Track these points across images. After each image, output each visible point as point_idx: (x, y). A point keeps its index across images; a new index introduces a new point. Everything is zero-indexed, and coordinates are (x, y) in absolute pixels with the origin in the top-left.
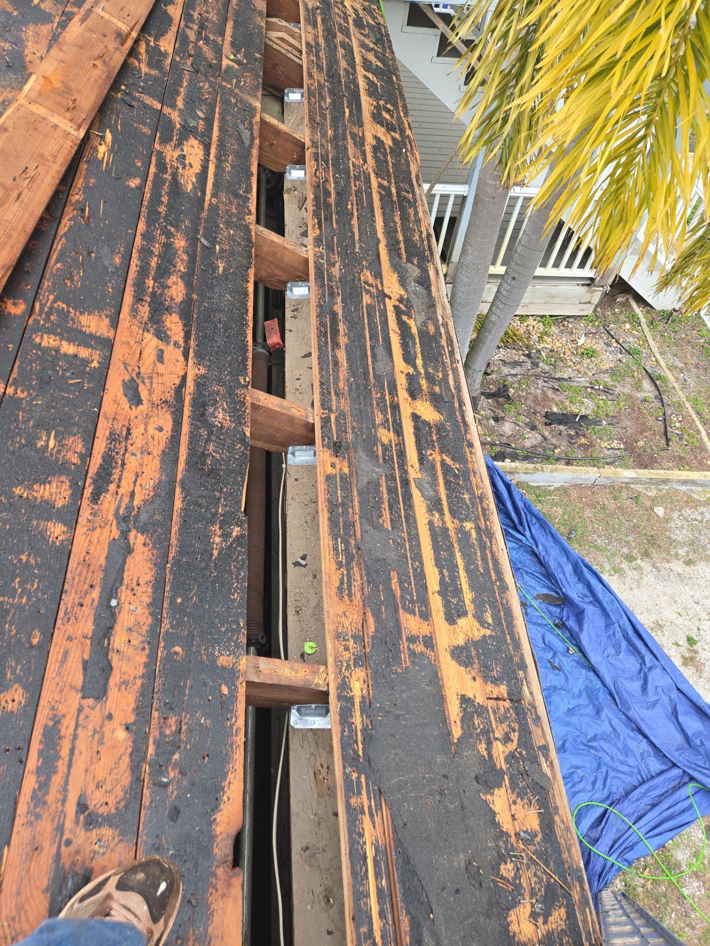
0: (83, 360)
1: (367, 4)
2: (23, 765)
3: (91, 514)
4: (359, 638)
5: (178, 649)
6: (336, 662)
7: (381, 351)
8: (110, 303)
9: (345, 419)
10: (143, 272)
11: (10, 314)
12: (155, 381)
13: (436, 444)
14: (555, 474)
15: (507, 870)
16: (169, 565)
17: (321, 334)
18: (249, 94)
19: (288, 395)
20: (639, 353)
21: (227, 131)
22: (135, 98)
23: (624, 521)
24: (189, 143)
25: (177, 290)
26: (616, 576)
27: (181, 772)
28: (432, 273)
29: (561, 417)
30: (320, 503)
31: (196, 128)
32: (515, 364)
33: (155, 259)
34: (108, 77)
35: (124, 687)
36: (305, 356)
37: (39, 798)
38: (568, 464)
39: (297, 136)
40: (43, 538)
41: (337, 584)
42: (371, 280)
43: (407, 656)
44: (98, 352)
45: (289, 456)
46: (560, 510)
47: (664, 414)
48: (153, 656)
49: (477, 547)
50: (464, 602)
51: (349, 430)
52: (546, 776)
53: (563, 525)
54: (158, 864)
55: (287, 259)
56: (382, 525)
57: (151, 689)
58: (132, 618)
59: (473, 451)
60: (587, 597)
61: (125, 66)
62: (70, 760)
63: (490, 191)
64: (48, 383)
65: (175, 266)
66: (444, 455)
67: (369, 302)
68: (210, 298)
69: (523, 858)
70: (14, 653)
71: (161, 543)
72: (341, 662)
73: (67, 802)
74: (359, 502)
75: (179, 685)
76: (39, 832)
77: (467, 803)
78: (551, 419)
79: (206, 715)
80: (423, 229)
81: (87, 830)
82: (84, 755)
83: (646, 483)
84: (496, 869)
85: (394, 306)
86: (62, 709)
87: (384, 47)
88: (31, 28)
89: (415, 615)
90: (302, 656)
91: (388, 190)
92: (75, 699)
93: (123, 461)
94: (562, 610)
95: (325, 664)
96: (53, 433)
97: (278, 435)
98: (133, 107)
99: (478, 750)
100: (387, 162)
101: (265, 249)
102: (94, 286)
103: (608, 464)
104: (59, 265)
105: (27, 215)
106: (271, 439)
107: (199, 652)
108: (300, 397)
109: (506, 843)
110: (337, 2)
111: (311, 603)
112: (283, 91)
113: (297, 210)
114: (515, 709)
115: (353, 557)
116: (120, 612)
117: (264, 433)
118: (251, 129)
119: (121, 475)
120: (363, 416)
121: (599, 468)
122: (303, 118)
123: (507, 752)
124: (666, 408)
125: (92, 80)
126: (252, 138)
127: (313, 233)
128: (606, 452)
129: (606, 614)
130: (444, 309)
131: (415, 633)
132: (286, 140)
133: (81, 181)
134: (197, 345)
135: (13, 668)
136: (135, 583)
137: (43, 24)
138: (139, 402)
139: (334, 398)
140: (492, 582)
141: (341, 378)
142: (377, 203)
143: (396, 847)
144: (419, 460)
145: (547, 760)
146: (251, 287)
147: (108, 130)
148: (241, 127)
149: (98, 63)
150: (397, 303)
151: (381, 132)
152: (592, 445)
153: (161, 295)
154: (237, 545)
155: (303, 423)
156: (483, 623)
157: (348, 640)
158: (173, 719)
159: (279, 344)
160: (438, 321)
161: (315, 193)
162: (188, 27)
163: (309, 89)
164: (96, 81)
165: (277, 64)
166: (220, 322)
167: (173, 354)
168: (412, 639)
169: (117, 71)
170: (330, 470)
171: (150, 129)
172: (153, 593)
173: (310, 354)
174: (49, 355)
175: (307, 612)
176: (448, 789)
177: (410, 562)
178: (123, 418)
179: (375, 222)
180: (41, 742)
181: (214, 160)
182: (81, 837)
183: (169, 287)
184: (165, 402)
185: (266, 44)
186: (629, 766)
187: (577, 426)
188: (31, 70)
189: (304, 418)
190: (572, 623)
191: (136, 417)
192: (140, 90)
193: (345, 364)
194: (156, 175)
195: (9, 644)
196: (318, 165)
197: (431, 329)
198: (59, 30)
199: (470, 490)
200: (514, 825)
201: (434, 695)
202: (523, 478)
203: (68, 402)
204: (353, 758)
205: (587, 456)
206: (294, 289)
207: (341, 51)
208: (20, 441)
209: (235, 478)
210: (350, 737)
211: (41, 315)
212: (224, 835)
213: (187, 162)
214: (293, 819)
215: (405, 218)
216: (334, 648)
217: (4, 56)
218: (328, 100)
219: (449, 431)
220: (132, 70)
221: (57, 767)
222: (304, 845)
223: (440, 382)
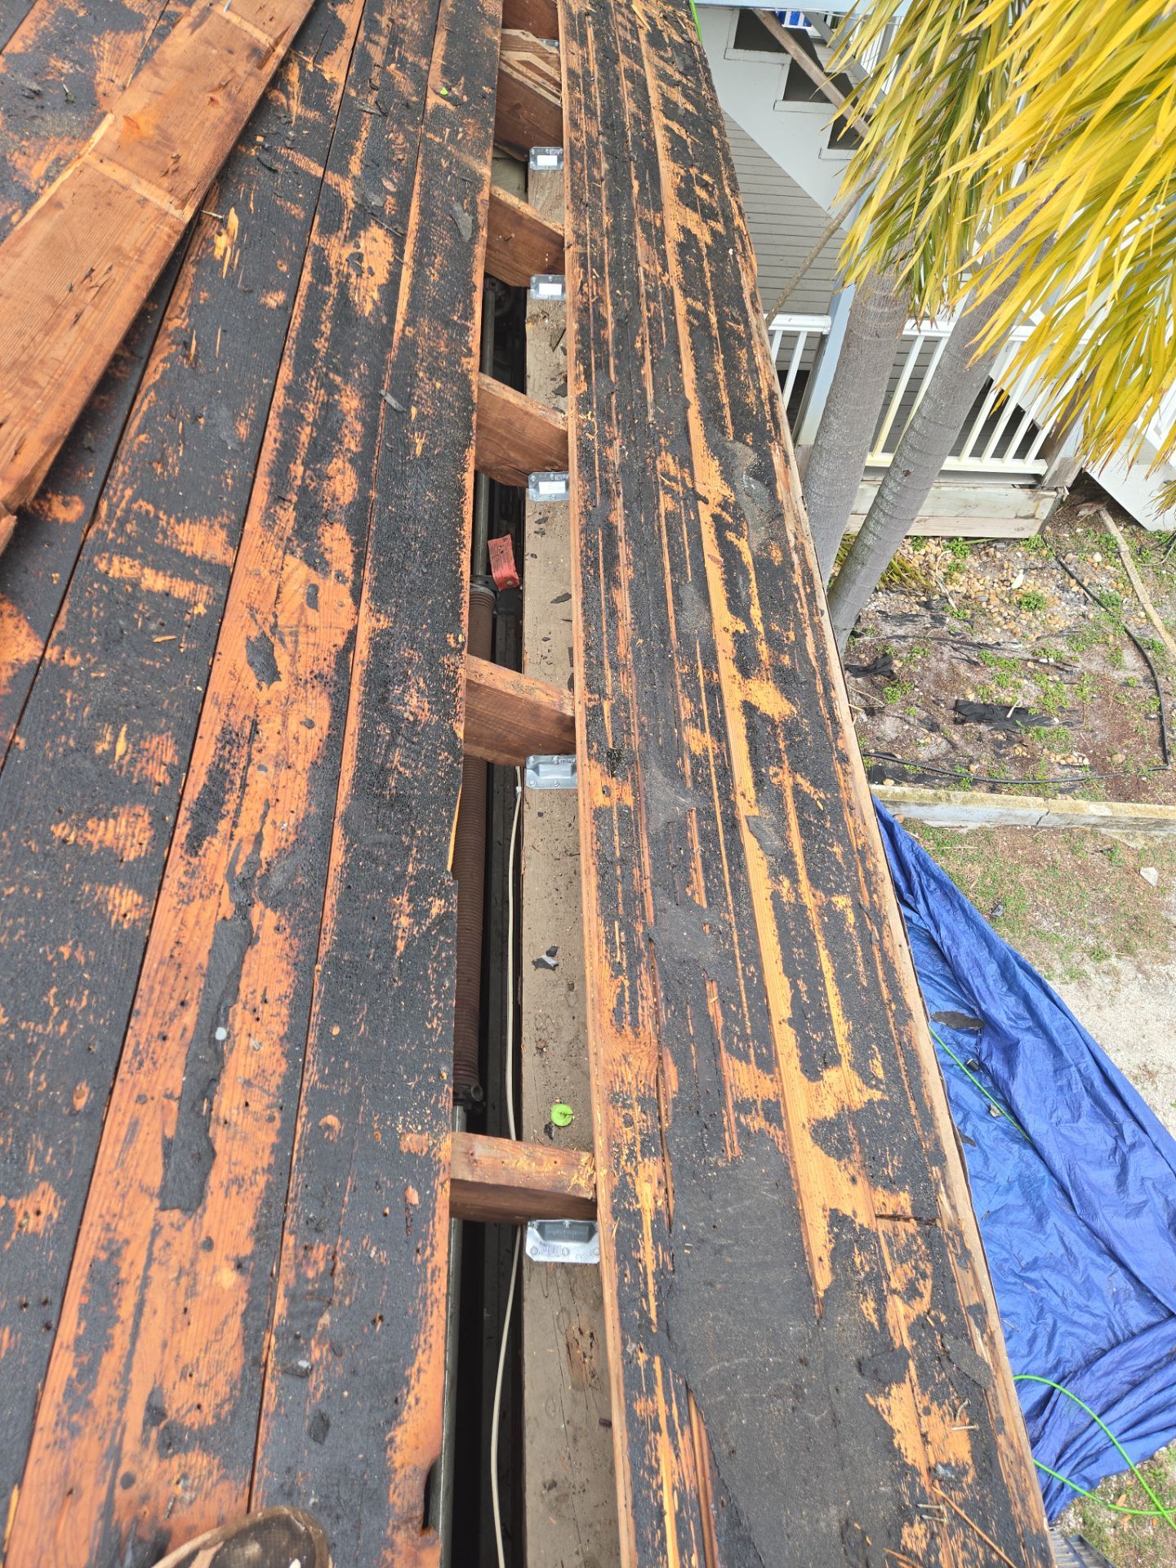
0: (179, 601)
1: (670, 8)
2: (52, 1333)
3: (186, 873)
4: (650, 1104)
5: (331, 1119)
6: (609, 1146)
7: (689, 592)
8: (229, 503)
9: (627, 711)
10: (287, 451)
11: (56, 520)
12: (301, 639)
13: (785, 757)
14: (970, 807)
15: (914, 1536)
16: (319, 967)
17: (589, 563)
18: (471, 153)
19: (528, 667)
20: (1117, 603)
21: (434, 214)
22: (278, 158)
23: (1088, 890)
24: (369, 235)
25: (343, 484)
26: (1074, 984)
27: (332, 1349)
28: (777, 459)
29: (981, 711)
30: (583, 857)
31: (382, 209)
32: (904, 618)
33: (308, 430)
34: (235, 120)
35: (234, 1189)
36: (558, 600)
37: (78, 1396)
38: (992, 790)
39: (551, 226)
40: (101, 915)
41: (612, 1004)
42: (673, 470)
43: (735, 1137)
44: (206, 589)
45: (529, 772)
46: (978, 870)
47: (1160, 708)
48: (287, 1133)
49: (856, 942)
50: (834, 1039)
51: (635, 730)
52: (982, 1362)
53: (982, 894)
54: (287, 1524)
55: (530, 433)
56: (691, 899)
57: (282, 1193)
58: (252, 1062)
59: (849, 770)
60: (1023, 1019)
61: (264, 103)
62: (136, 1325)
63: (872, 323)
64: (118, 642)
65: (341, 443)
66: (798, 776)
67: (671, 507)
68: (399, 497)
69: (942, 1516)
70: (42, 1125)
71: (307, 927)
72: (618, 1146)
73: (129, 1403)
74: (651, 857)
75: (331, 1186)
76: (75, 1461)
77: (842, 1412)
78: (964, 713)
79: (379, 1242)
80: (763, 384)
81: (163, 1457)
82: (160, 1314)
83: (1127, 826)
84: (894, 1534)
85: (713, 516)
86: (124, 1229)
87: (698, 80)
88: (108, 38)
89: (748, 1062)
90: (548, 1129)
91: (703, 317)
92: (147, 1210)
93: (243, 779)
94: (980, 1041)
95: (589, 1147)
96: (124, 729)
97: (511, 737)
98: (275, 171)
99: (861, 1312)
100: (702, 270)
101: (494, 415)
102: (202, 474)
103: (1062, 791)
104: (142, 437)
105: (91, 350)
106: (498, 744)
107: (368, 1125)
108: (549, 670)
109: (912, 1486)
110: (619, 5)
111: (564, 1034)
112: (528, 152)
113: (548, 351)
114: (927, 1235)
115: (640, 956)
116: (231, 1051)
117: (486, 732)
118: (474, 212)
119: (240, 805)
120: (658, 704)
121: (1046, 798)
122: (561, 197)
123: (913, 1316)
124: (1163, 697)
125: (208, 124)
126: (476, 228)
127: (575, 390)
128: (1058, 771)
129: (1055, 1050)
130: (798, 521)
131: (748, 1094)
132: (533, 231)
133: (185, 294)
134: (376, 579)
135: (41, 1152)
136: (259, 999)
137: (128, 32)
138: (273, 675)
139: (608, 672)
140: (882, 1003)
141: (622, 638)
142: (684, 340)
143: (717, 1494)
144: (755, 784)
145: (983, 1332)
146: (469, 479)
147: (233, 210)
148: (457, 208)
149: (218, 96)
150: (718, 510)
151: (692, 220)
152: (1034, 759)
153: (316, 491)
154: (440, 932)
155: (554, 715)
156: (867, 1078)
157: (631, 1106)
158: (321, 1250)
159: (512, 578)
160: (787, 542)
161: (579, 322)
162: (371, 41)
163: (572, 146)
164: (214, 127)
165: (518, 106)
166: (416, 539)
167: (336, 594)
168: (744, 1107)
169: (249, 110)
170: (601, 800)
171: (304, 209)
172: (291, 1016)
173: (567, 597)
174: (121, 592)
175: (557, 1050)
176: (809, 1385)
177: (740, 966)
178: (245, 703)
179: (681, 371)
180: (85, 1291)
181: (411, 263)
182: (151, 1470)
183: (330, 478)
184: (319, 676)
185: (500, 71)
186: (1093, 1315)
187: (1008, 725)
188: (105, 108)
189: (557, 708)
190: (996, 1064)
191: (269, 702)
192: (288, 143)
193: (629, 615)
194: (312, 287)
195: (34, 1108)
196: (585, 274)
197: (777, 556)
198: (155, 43)
199: (844, 839)
200: (927, 1455)
201: (783, 1211)
202: (915, 812)
203: (153, 675)
204: (640, 1326)
205: (1025, 778)
206: (541, 484)
207: (626, 86)
208: (66, 743)
209: (436, 812)
210: (634, 1286)
211: (109, 524)
212: (408, 1469)
213: (365, 265)
214: (529, 1429)
215: (731, 366)
216: (607, 1121)
217: (60, 84)
218: (605, 166)
219: (807, 734)
220: (276, 109)
221: (112, 1337)
222: (549, 1478)
223: (791, 648)
